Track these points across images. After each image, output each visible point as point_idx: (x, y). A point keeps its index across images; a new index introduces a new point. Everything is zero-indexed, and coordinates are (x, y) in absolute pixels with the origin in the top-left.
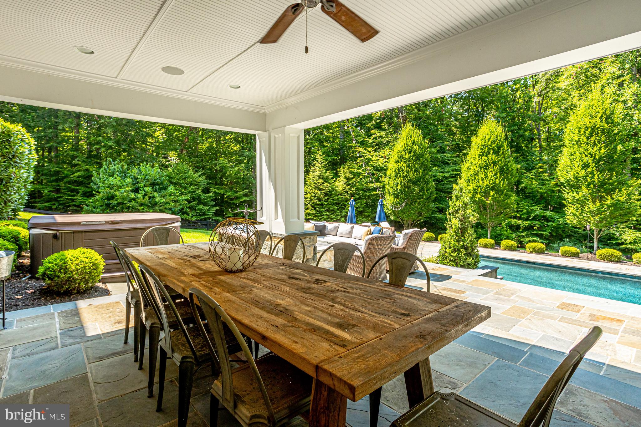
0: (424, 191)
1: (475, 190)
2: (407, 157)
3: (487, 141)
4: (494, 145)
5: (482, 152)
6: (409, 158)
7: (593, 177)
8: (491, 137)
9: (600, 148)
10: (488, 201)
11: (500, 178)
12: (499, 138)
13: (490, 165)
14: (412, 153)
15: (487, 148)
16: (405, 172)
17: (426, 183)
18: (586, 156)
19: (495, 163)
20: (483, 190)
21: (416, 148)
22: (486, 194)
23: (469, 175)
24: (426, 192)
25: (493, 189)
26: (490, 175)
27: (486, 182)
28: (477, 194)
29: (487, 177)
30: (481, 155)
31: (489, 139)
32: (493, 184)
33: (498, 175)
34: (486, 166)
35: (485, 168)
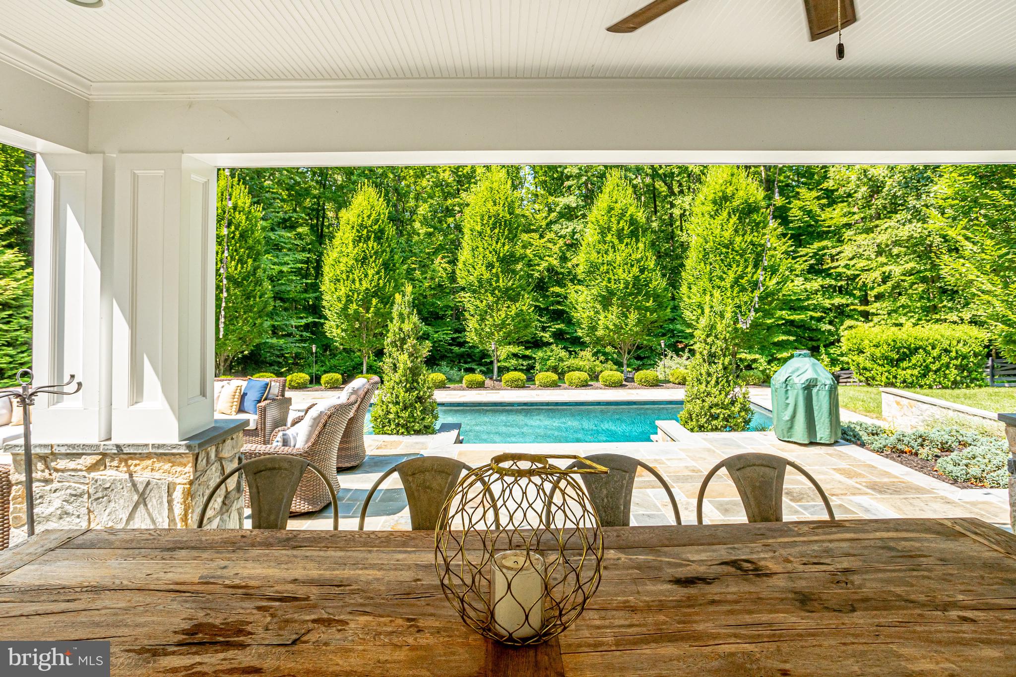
0: (255, 298)
1: (348, 296)
3: (366, 219)
4: (375, 227)
5: (358, 236)
7: (497, 281)
8: (371, 214)
9: (504, 245)
10: (369, 313)
11: (385, 278)
12: (382, 216)
13: (371, 257)
14: (233, 227)
15: (365, 230)
18: (490, 252)
19: (377, 255)
20: (360, 297)
21: (240, 218)
22: (366, 303)
23: (338, 272)
25: (375, 294)
26: (371, 272)
27: (365, 285)
28: (352, 303)
29: (366, 276)
30: (357, 241)
31: (369, 217)
32: (375, 286)
33: (382, 274)
34: (365, 258)
35: (363, 261)
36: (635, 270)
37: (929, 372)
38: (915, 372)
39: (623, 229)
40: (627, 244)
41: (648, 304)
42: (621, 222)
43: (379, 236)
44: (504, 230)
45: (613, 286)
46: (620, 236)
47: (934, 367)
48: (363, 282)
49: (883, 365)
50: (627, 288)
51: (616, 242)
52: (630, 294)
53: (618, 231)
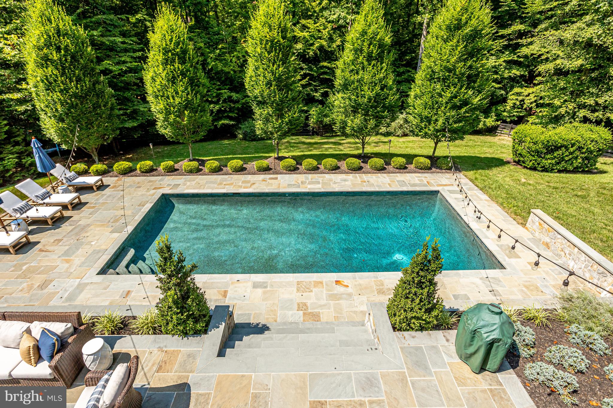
0: (100, 107)
1: (166, 109)
2: (55, 58)
3: (168, 43)
4: (178, 50)
5: (165, 59)
6: (60, 60)
7: (275, 96)
8: (172, 38)
9: (279, 66)
10: (184, 121)
11: (192, 93)
12: (182, 39)
13: (178, 76)
14: (62, 51)
15: (170, 54)
16: (61, 85)
17: (100, 94)
18: (268, 72)
19: (183, 74)
20: (176, 109)
21: (66, 41)
22: (180, 115)
23: (155, 90)
24: (103, 108)
25: (186, 107)
26: (180, 89)
27: (178, 100)
28: (170, 114)
29: (177, 93)
30: (166, 62)
31: (171, 40)
32: (186, 100)
33: (189, 89)
34: (174, 77)
35: (173, 80)
36: (378, 88)
37: (562, 161)
38: (553, 161)
39: (372, 52)
40: (374, 65)
41: (383, 114)
42: (371, 46)
43: (183, 57)
44: (279, 54)
45: (360, 100)
46: (370, 58)
47: (567, 159)
48: (176, 98)
49: (533, 156)
50: (370, 102)
51: (366, 63)
52: (372, 107)
53: (368, 53)
